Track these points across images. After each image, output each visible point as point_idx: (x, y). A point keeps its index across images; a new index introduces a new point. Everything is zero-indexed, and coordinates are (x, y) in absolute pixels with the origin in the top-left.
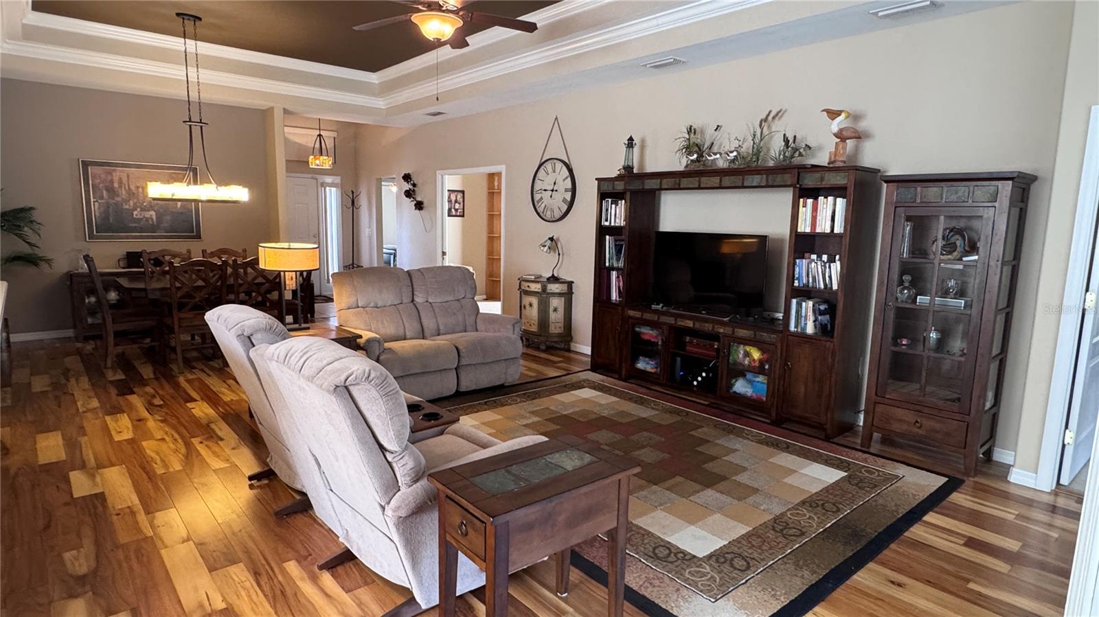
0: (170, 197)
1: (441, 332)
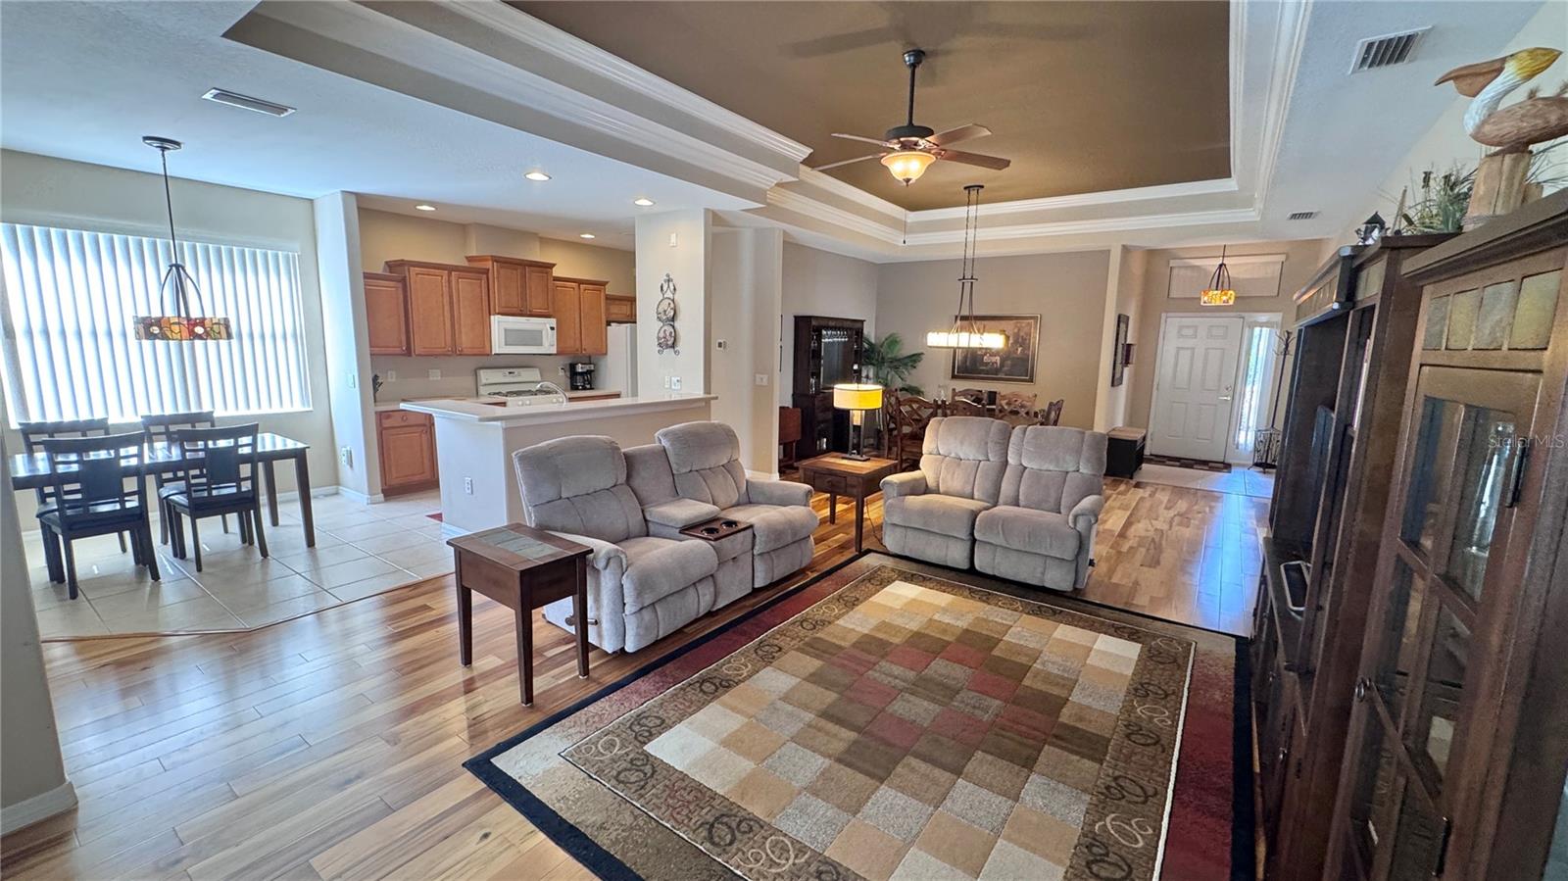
0: (945, 345)
1: (1022, 503)
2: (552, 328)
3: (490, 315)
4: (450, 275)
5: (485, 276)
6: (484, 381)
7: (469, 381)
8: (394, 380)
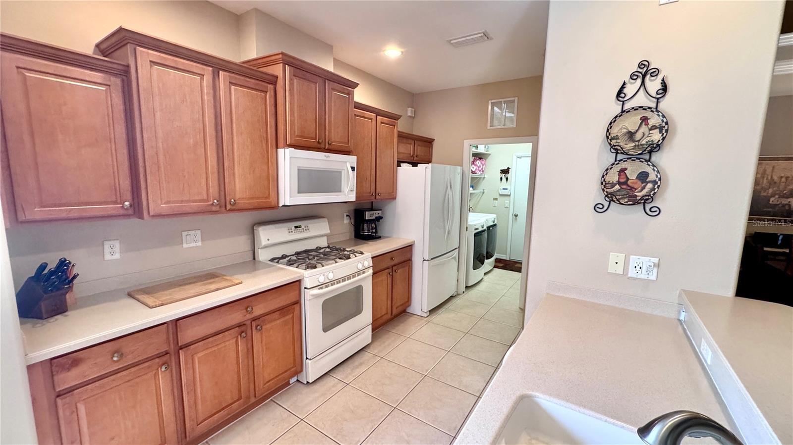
2: (353, 169)
3: (277, 148)
4: (216, 75)
5: (270, 87)
6: (264, 242)
7: (241, 243)
8: (117, 256)
